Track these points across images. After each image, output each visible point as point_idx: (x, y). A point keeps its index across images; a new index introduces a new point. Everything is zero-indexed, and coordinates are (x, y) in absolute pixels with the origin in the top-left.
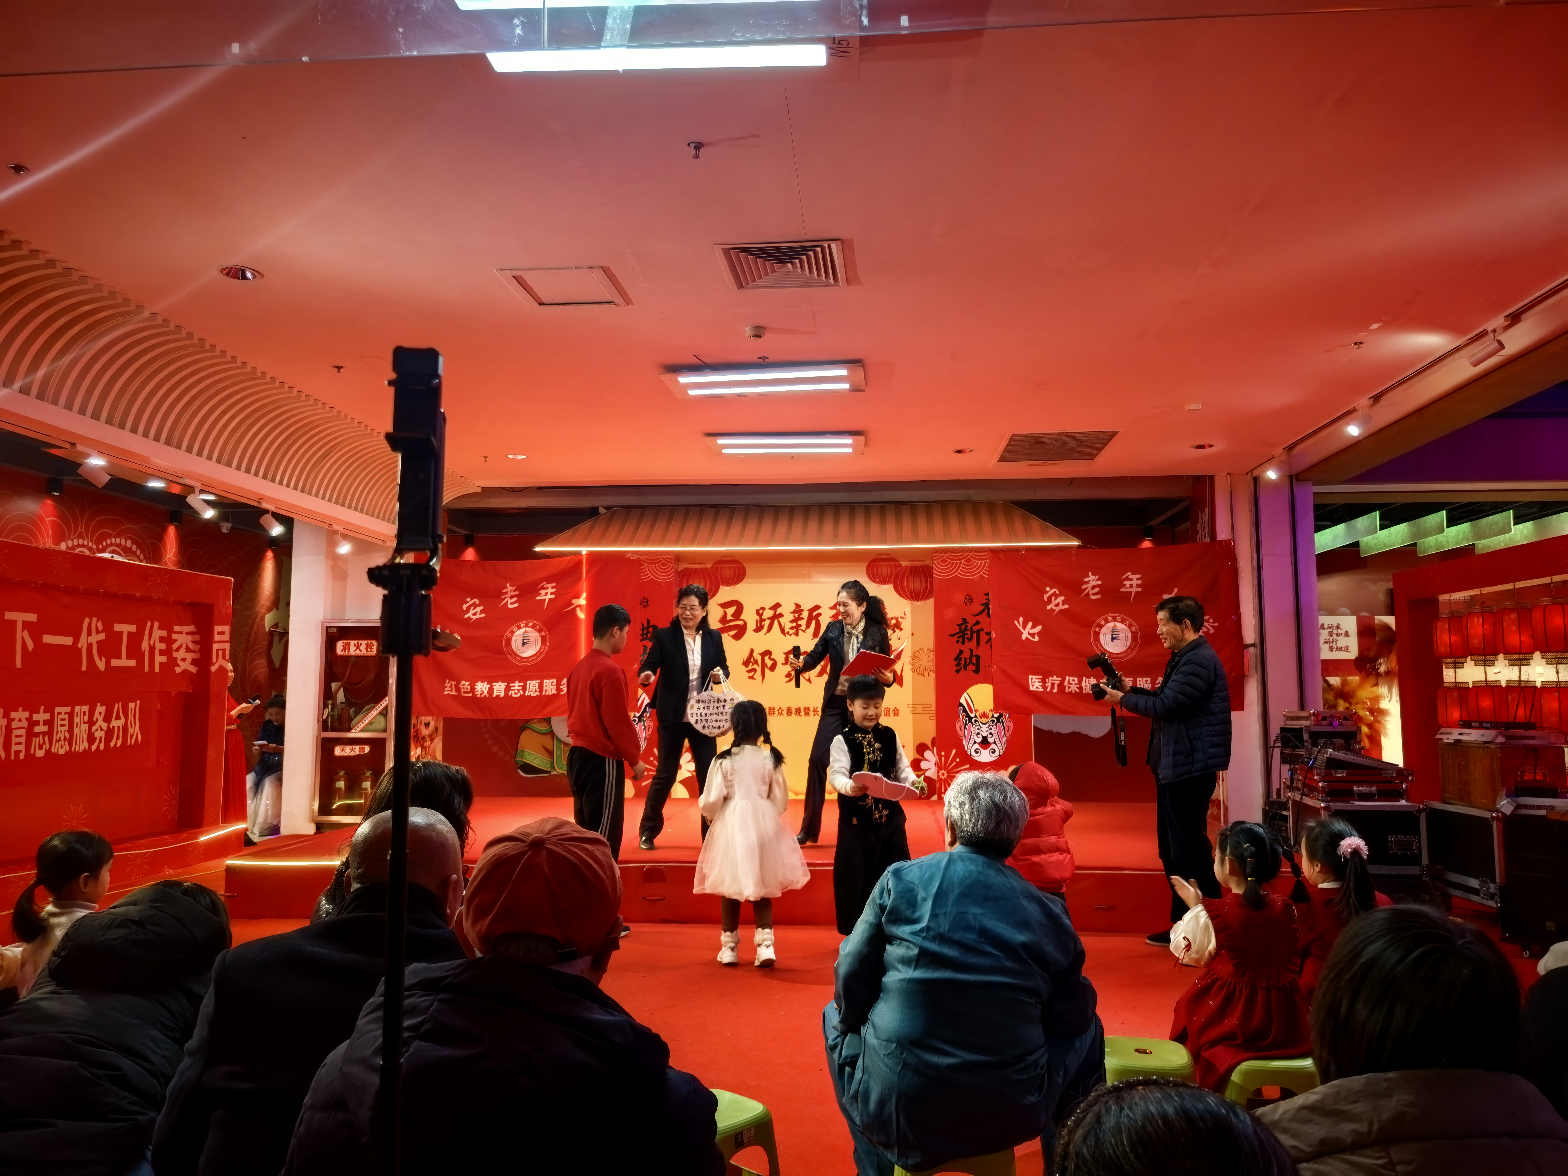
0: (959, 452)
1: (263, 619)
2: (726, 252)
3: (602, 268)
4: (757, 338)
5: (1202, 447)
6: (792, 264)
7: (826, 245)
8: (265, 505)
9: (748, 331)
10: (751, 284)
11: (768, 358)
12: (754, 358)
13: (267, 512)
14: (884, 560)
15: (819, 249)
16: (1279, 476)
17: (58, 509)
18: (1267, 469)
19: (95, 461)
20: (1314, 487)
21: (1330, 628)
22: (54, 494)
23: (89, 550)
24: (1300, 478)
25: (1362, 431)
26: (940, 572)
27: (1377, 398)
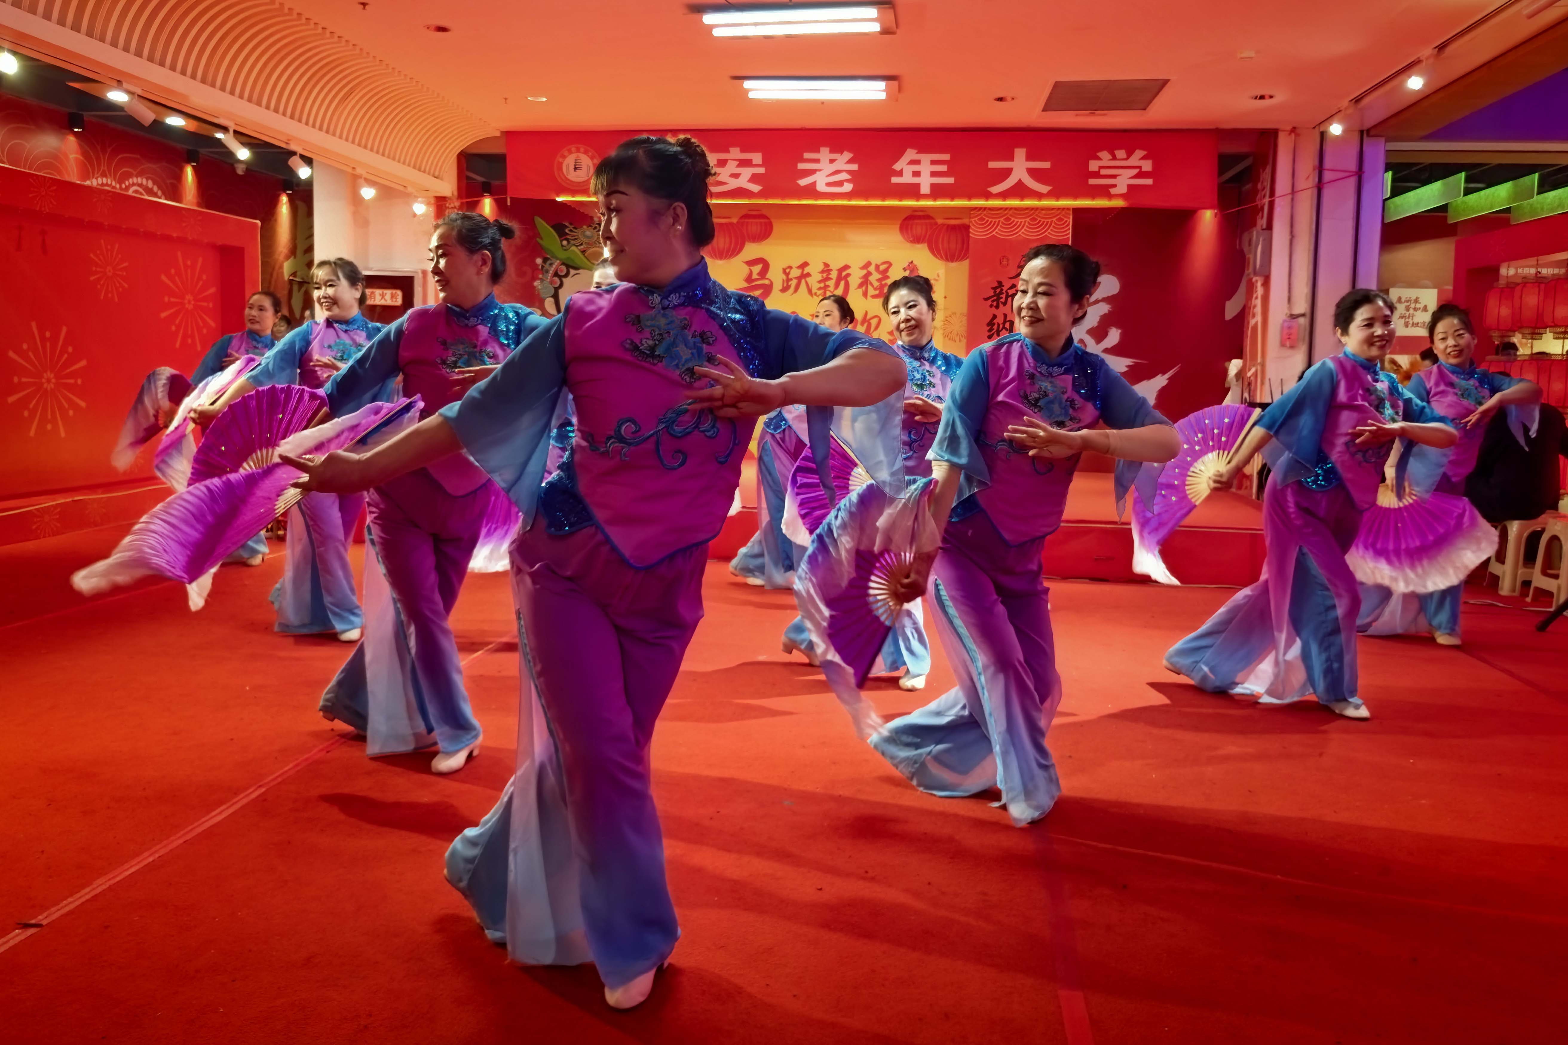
0: (1000, 99)
1: (281, 267)
5: (1262, 97)
8: (293, 147)
13: (294, 153)
14: (919, 217)
16: (1345, 131)
17: (80, 146)
18: (1331, 124)
19: (117, 96)
20: (1387, 144)
21: (1407, 301)
22: (76, 130)
23: (114, 187)
24: (1372, 133)
25: (1424, 85)
26: (977, 231)
27: (1441, 48)
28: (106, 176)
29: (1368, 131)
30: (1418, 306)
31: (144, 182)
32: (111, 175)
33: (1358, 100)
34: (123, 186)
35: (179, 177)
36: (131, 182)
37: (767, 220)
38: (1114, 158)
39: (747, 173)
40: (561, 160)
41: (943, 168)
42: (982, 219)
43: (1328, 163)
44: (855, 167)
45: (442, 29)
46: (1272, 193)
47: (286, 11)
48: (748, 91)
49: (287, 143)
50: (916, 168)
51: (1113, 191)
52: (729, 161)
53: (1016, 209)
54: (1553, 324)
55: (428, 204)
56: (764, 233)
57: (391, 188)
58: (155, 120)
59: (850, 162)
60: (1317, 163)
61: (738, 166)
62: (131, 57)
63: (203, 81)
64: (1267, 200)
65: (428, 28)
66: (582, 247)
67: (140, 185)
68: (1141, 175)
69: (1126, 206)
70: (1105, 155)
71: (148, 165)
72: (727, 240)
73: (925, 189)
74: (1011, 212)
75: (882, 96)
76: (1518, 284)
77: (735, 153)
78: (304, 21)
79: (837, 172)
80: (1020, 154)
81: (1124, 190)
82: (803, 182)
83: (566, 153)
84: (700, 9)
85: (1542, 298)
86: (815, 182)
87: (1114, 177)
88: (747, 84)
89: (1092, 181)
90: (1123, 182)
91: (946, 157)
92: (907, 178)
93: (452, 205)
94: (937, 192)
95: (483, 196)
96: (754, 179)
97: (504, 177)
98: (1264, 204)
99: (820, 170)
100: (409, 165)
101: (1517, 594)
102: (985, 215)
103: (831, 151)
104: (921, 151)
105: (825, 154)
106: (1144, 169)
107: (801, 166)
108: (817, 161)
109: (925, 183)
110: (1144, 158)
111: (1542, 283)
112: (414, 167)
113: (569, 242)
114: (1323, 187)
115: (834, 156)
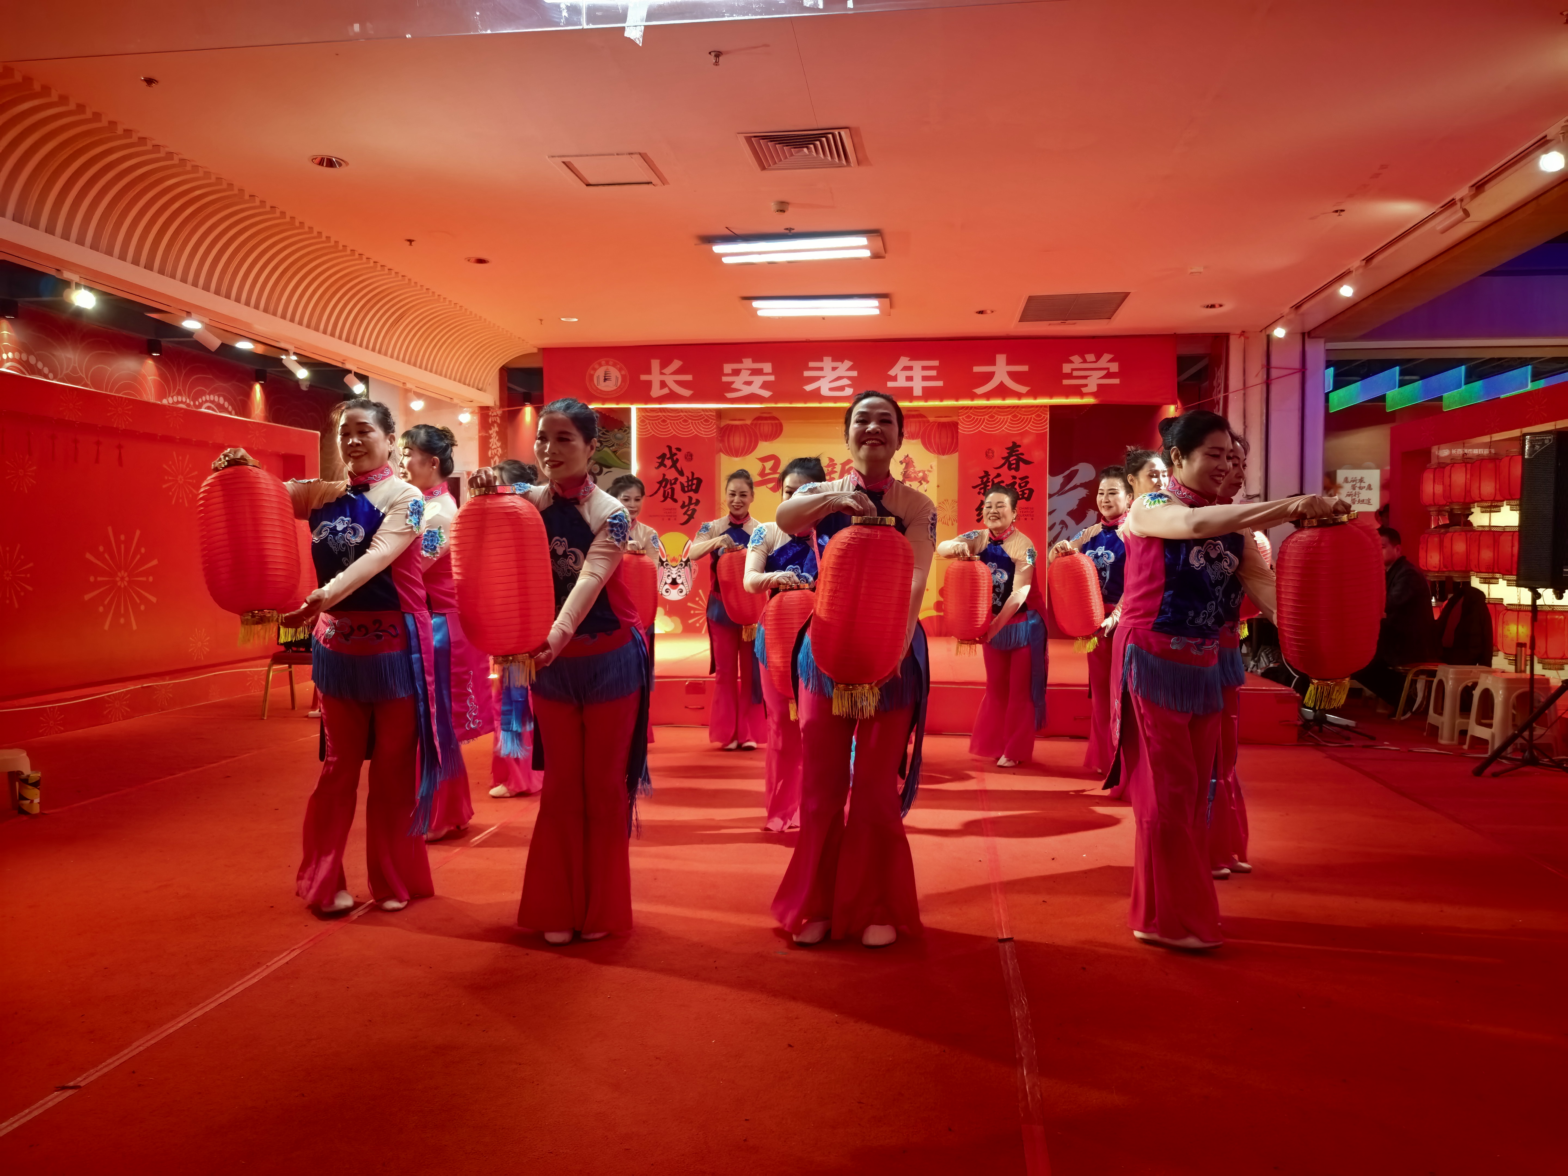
0: (981, 312)
2: (749, 139)
3: (640, 154)
4: (781, 213)
5: (1213, 306)
6: (807, 148)
7: (837, 133)
8: (348, 366)
9: (773, 206)
10: (773, 166)
11: (793, 229)
12: (780, 229)
13: (349, 372)
14: (913, 416)
15: (830, 136)
16: (1288, 334)
17: (158, 369)
18: (1275, 328)
19: (191, 324)
20: (1327, 344)
21: (1353, 481)
22: (155, 355)
23: (188, 405)
24: (1313, 335)
25: (1354, 293)
26: (966, 428)
27: (1369, 260)
28: (181, 395)
29: (1309, 333)
30: (1363, 485)
31: (216, 399)
32: (185, 394)
33: (1297, 307)
34: (197, 403)
35: (248, 394)
36: (204, 399)
37: (777, 422)
38: (1085, 361)
39: (758, 380)
40: (592, 372)
41: (933, 373)
42: (969, 417)
43: (1274, 362)
44: (854, 374)
45: (481, 261)
46: (1226, 389)
47: (341, 248)
48: (756, 310)
49: (343, 363)
50: (909, 373)
51: (1084, 390)
52: (743, 370)
53: (999, 407)
54: (1480, 499)
55: (472, 413)
56: (775, 432)
57: (439, 400)
58: (222, 344)
59: (850, 369)
60: (1265, 362)
61: (751, 375)
62: (199, 291)
63: (266, 310)
64: (1222, 395)
65: (469, 260)
66: (614, 448)
67: (212, 402)
68: (1109, 375)
69: (1095, 403)
70: (1076, 359)
71: (219, 384)
72: (742, 439)
73: (918, 392)
74: (994, 410)
75: (877, 312)
76: (1448, 465)
77: (748, 363)
78: (357, 256)
79: (839, 378)
80: (1001, 359)
81: (1095, 389)
82: (809, 388)
83: (597, 366)
84: (711, 239)
85: (1468, 476)
86: (820, 387)
87: (1086, 377)
88: (756, 304)
89: (1066, 382)
90: (1093, 382)
91: (936, 363)
92: (901, 382)
93: (495, 414)
94: (928, 394)
95: (524, 405)
96: (765, 386)
97: (541, 387)
98: (1220, 399)
99: (823, 377)
100: (455, 380)
101: (1455, 742)
102: (971, 413)
103: (833, 361)
104: (914, 358)
105: (827, 363)
106: (1111, 371)
107: (807, 374)
108: (821, 369)
109: (918, 387)
110: (1110, 361)
111: (1468, 463)
112: (460, 381)
113: (602, 444)
114: (1271, 383)
115: (835, 364)
